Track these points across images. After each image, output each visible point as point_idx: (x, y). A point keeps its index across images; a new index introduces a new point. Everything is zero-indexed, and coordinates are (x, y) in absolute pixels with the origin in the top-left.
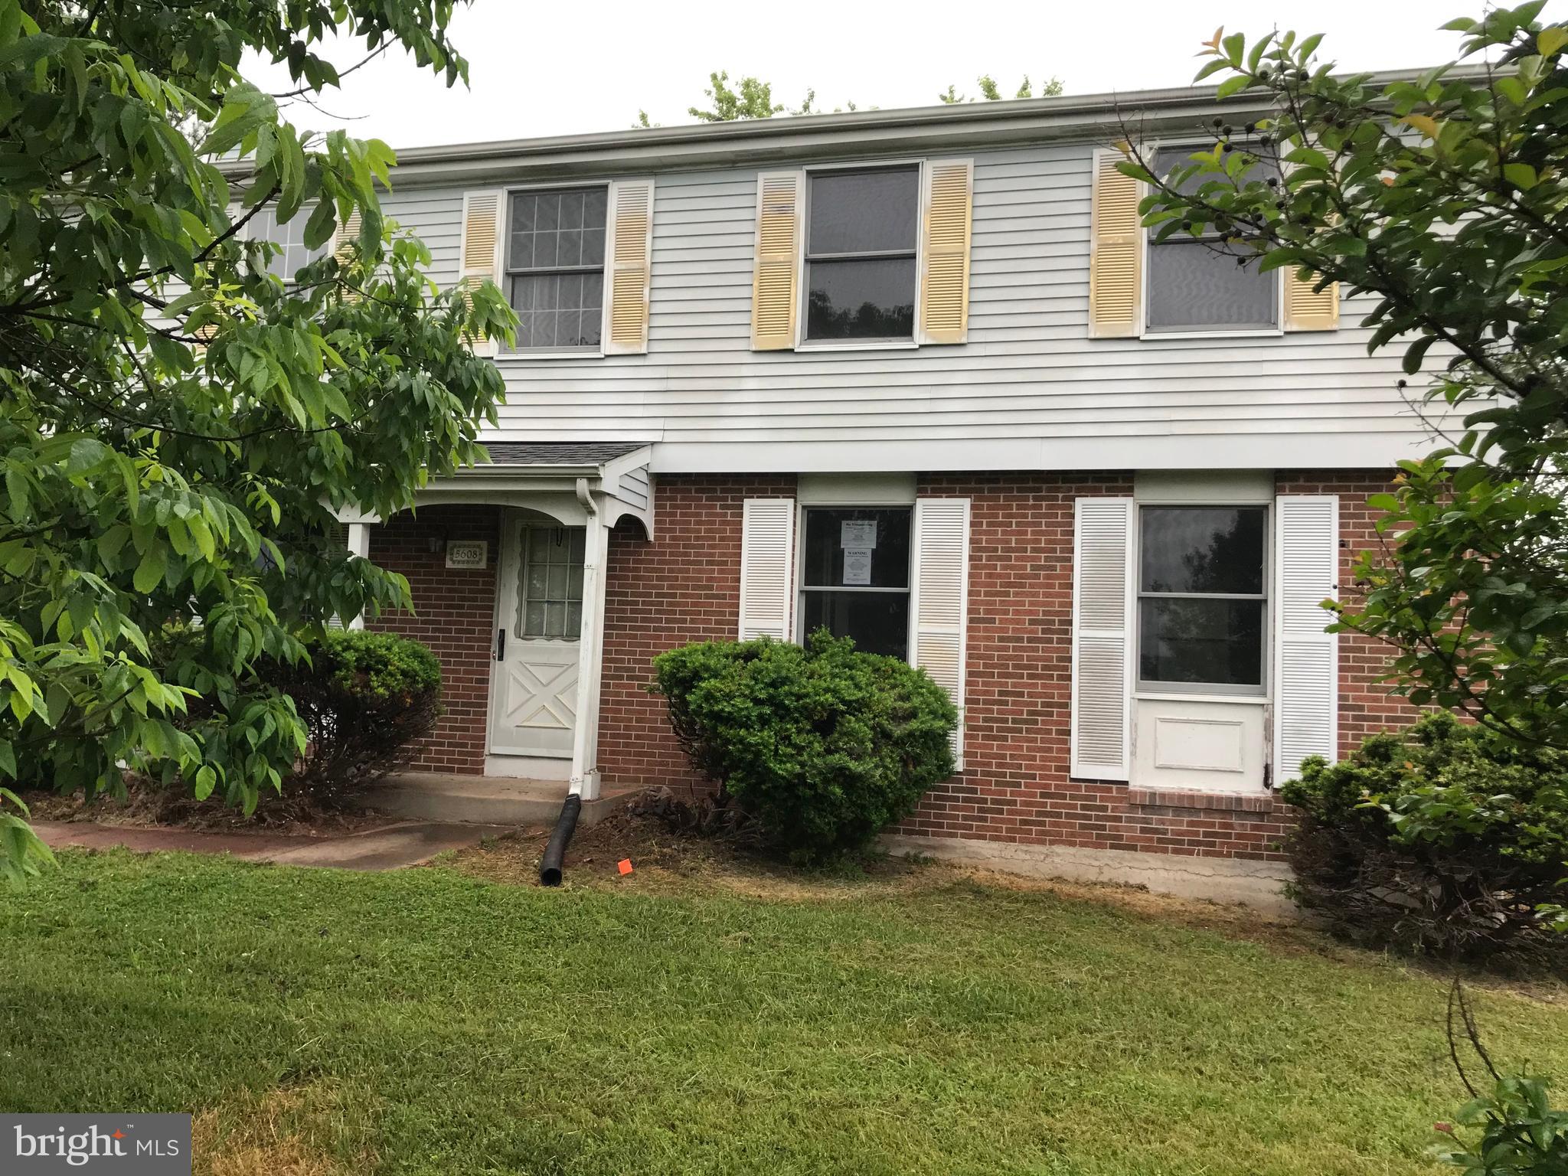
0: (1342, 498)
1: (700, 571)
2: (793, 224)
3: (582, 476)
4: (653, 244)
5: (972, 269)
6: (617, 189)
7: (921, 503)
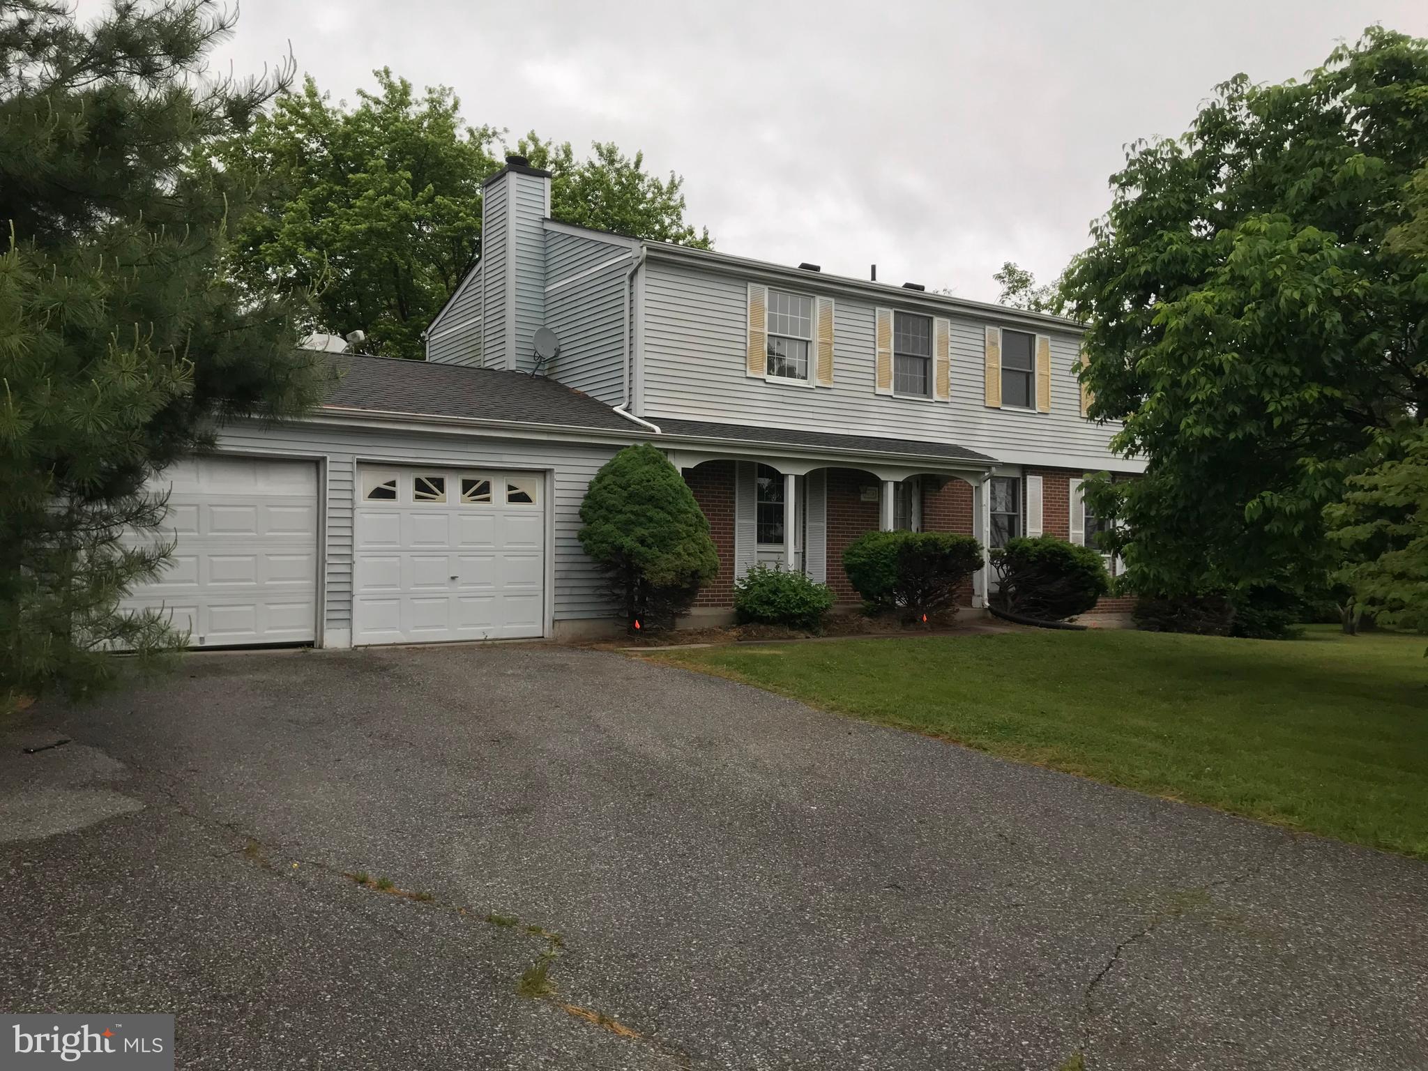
2: (998, 351)
3: (993, 466)
4: (950, 350)
5: (1051, 382)
6: (937, 322)
7: (1029, 477)
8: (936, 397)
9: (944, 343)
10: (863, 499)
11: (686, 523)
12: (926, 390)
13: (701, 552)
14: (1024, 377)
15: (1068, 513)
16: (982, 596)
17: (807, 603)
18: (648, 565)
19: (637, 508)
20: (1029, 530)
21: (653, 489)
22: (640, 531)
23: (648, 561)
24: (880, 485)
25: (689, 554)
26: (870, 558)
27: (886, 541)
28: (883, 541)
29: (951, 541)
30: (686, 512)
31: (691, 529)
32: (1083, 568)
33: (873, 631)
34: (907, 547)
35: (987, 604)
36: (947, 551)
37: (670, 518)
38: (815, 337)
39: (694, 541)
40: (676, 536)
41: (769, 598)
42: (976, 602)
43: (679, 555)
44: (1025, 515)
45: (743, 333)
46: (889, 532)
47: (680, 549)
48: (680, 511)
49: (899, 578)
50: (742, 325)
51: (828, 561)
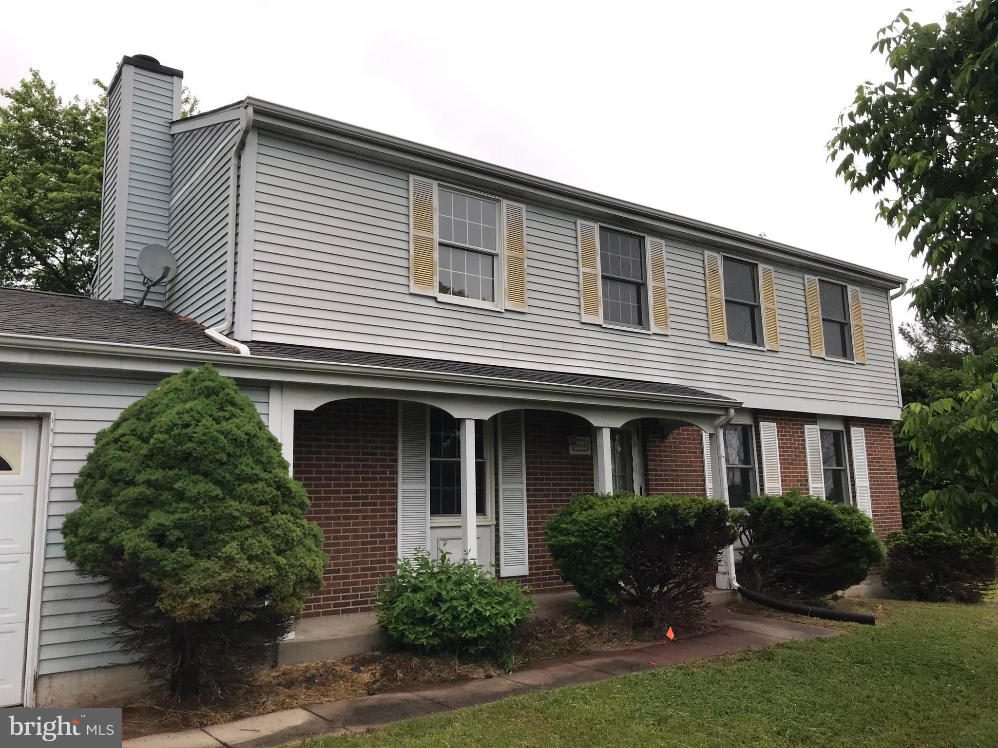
0: (865, 429)
1: (686, 457)
2: (719, 281)
3: (732, 407)
4: (666, 276)
5: (778, 318)
6: (649, 240)
7: (762, 424)
8: (654, 329)
9: (659, 266)
10: (572, 452)
11: (250, 499)
12: (641, 320)
13: (279, 552)
14: (748, 310)
15: (806, 464)
16: (727, 573)
17: (487, 619)
18: (166, 583)
19: (157, 475)
20: (767, 485)
21: (190, 439)
22: (157, 518)
23: (166, 575)
24: (592, 433)
25: (251, 559)
26: (583, 536)
27: (604, 511)
28: (601, 511)
29: (695, 508)
30: (255, 479)
31: (263, 509)
32: (851, 532)
33: (593, 648)
34: (636, 517)
35: (736, 584)
36: (692, 522)
37: (218, 491)
38: (502, 249)
39: (266, 530)
40: (231, 524)
41: (426, 613)
42: (721, 581)
43: (229, 561)
44: (761, 468)
45: (403, 237)
46: (608, 497)
47: (231, 549)
48: (243, 478)
49: (627, 566)
50: (403, 228)
51: (529, 535)
